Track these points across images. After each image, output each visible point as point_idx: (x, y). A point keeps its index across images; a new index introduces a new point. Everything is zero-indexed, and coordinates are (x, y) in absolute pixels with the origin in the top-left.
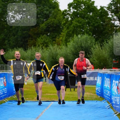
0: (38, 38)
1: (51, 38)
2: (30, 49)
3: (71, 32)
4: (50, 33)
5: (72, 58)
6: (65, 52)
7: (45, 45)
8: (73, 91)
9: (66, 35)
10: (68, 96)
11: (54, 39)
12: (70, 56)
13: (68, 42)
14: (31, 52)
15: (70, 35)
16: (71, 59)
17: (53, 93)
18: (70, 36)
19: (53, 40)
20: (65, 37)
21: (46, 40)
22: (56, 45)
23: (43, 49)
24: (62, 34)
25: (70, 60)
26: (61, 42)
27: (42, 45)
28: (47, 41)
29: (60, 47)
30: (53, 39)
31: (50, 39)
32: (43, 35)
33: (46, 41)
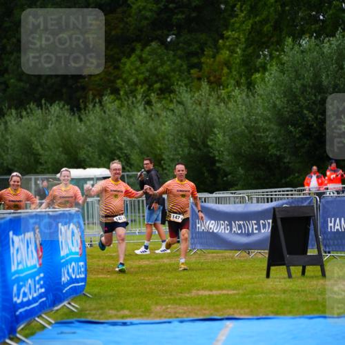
0: (124, 60)
1: (180, 58)
2: (94, 106)
3: (267, 28)
4: (178, 35)
5: (275, 137)
6: (245, 115)
7: (157, 85)
8: (298, 278)
9: (247, 40)
10: (283, 296)
11: (195, 60)
12: (265, 130)
13: (257, 71)
14: (103, 120)
15: (264, 40)
16: (274, 141)
17: (220, 288)
18: (264, 43)
19: (192, 66)
20: (244, 50)
21: (162, 64)
22: (205, 85)
23: (149, 103)
24: (227, 38)
25: (266, 147)
26: (226, 70)
27: (146, 87)
28: (166, 68)
29: (223, 92)
30: (192, 60)
31: (178, 61)
32: (145, 46)
33: (160, 70)
